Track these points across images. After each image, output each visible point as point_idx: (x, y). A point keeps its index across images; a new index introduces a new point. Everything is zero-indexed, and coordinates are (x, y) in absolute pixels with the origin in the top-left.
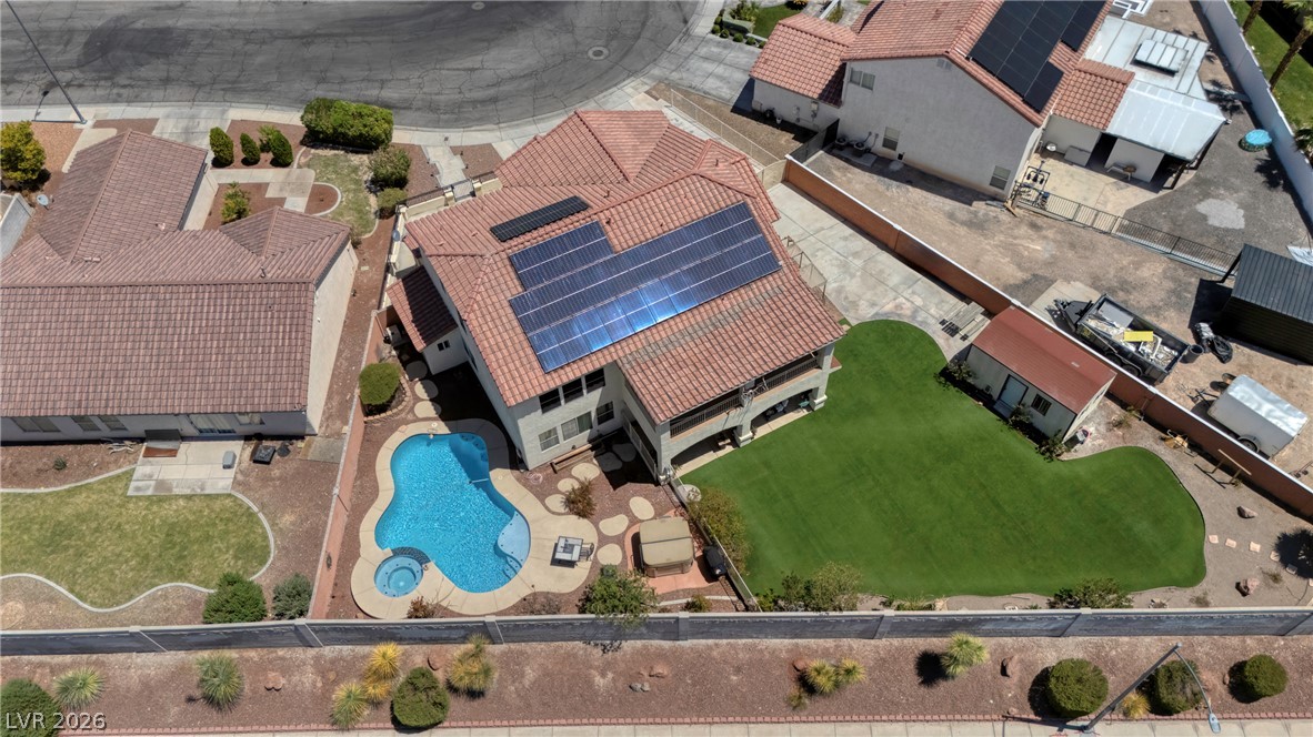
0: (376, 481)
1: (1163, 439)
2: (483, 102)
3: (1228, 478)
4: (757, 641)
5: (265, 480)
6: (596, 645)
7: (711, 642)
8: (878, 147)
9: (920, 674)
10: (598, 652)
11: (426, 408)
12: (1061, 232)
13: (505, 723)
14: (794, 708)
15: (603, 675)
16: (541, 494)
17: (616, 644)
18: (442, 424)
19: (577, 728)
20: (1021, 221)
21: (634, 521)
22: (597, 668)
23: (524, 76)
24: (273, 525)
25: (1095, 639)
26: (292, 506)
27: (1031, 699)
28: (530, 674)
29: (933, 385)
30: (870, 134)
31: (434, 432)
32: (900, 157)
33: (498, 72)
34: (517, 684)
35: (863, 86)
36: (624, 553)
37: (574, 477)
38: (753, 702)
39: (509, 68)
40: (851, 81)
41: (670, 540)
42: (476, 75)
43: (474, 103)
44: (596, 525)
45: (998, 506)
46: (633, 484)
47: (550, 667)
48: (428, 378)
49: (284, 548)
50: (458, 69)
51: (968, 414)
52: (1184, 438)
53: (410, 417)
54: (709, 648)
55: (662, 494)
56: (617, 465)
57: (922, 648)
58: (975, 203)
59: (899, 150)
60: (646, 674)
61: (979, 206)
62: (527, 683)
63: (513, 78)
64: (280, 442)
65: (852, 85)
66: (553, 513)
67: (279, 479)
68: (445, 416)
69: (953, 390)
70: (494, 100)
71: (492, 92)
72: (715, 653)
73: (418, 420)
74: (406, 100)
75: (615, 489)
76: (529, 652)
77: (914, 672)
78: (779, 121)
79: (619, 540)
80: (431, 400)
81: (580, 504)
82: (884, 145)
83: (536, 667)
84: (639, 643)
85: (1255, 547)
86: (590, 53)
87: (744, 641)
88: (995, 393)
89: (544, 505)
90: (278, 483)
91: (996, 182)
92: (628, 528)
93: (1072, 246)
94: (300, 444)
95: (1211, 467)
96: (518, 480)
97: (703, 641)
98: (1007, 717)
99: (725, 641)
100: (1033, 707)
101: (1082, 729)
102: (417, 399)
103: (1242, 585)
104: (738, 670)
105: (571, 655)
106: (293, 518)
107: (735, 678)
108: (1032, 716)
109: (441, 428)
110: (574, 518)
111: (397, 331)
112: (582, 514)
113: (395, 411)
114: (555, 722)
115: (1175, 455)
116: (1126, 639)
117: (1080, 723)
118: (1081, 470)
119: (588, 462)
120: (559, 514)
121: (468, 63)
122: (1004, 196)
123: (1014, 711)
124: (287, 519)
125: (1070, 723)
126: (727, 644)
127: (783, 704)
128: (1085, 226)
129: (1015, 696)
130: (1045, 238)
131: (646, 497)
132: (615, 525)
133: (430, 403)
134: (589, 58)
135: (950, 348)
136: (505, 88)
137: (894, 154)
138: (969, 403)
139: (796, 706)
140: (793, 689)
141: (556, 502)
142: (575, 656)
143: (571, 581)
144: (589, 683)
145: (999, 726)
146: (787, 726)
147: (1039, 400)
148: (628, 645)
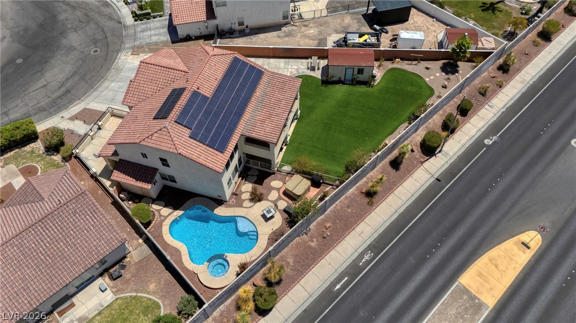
0: (173, 247)
1: (393, 63)
2: (64, 95)
3: (416, 62)
4: (346, 195)
5: (127, 282)
6: (302, 234)
7: (334, 205)
8: (237, 27)
9: (394, 169)
10: (305, 236)
11: (165, 211)
12: (314, 23)
13: (296, 282)
14: (371, 205)
15: (313, 241)
16: (240, 204)
17: (308, 229)
18: (178, 211)
19: (319, 264)
20: (300, 26)
21: (278, 190)
22: (309, 241)
23: (72, 76)
24: (148, 293)
25: (424, 126)
26: (149, 281)
27: (423, 153)
28: (291, 260)
29: (323, 88)
30: (232, 24)
31: (178, 216)
32: (247, 27)
33: (58, 80)
34: (289, 267)
35: (222, 6)
36: (285, 200)
37: (245, 192)
38: (360, 213)
39: (61, 77)
40: (217, 6)
41: (299, 185)
42: (49, 87)
43: (60, 97)
44: (267, 200)
45: (372, 109)
46: (266, 180)
47: (295, 253)
48: (154, 201)
49: (162, 296)
50: (38, 89)
51: (340, 90)
52: (398, 58)
53: (162, 218)
54: (335, 207)
55: (278, 175)
56: (256, 178)
57: (388, 161)
58: (282, 29)
59: (245, 24)
60: (325, 230)
61: (284, 29)
62: (292, 264)
63: (67, 79)
64: (118, 265)
65: (218, 8)
66: (250, 207)
67: (132, 277)
68: (176, 208)
69: (330, 86)
70: (68, 91)
71: (63, 89)
72: (338, 208)
73: (166, 217)
74: (25, 114)
75: (262, 185)
76: (284, 254)
77: (392, 169)
78: (193, 38)
79: (280, 198)
80: (164, 207)
81: (256, 198)
82: (239, 25)
83: (290, 257)
84: (314, 223)
85: (438, 75)
86: (92, 53)
87: (342, 197)
88: (343, 79)
89: (244, 207)
90: (133, 279)
91: (285, 17)
92: (279, 193)
93: (321, 25)
94: (127, 260)
95: (410, 62)
96: (226, 207)
97: (332, 207)
98: (422, 163)
99: (337, 202)
100: (426, 155)
101: (440, 152)
102: (159, 211)
103: (444, 86)
104: (348, 207)
105: (297, 244)
106: (154, 285)
107: (349, 210)
108: (427, 158)
109: (179, 213)
110: (258, 204)
111: (126, 193)
112: (260, 200)
113: (154, 222)
114: (311, 268)
115: (399, 64)
116: (430, 120)
117: (438, 151)
118: (382, 84)
119: (244, 184)
120: (253, 206)
121: (40, 84)
122: (289, 21)
123: (422, 160)
124: (152, 287)
125: (436, 153)
126: (339, 202)
127: (368, 207)
128: (319, 18)
129: (419, 156)
130: (311, 27)
131: (275, 180)
132: (274, 195)
133: (165, 208)
134: (93, 55)
135: (318, 74)
136: (69, 84)
137: (244, 27)
138: (338, 86)
139: (371, 204)
140: (367, 200)
141: (247, 204)
142: (299, 243)
143: (278, 221)
144: (310, 247)
145: (422, 167)
146: (373, 212)
147: (359, 70)
148: (312, 226)
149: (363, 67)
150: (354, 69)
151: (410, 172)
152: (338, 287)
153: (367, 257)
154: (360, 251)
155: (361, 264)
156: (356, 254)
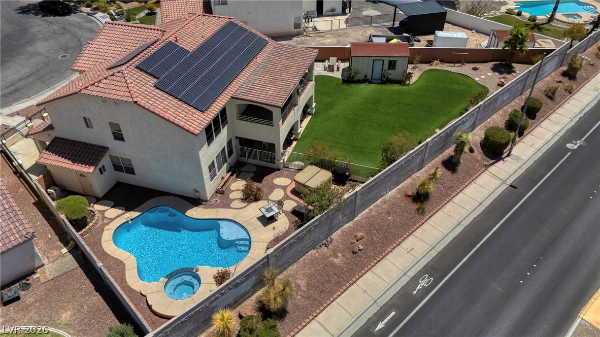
0: (115, 259)
1: (431, 65)
2: (10, 93)
3: (460, 64)
4: (384, 197)
5: (26, 309)
6: (320, 246)
7: (367, 210)
9: (449, 170)
10: (324, 249)
11: (112, 212)
12: (330, 34)
13: (311, 317)
14: (422, 214)
15: (337, 257)
16: (227, 205)
17: (329, 239)
18: (131, 213)
19: (347, 292)
20: (315, 37)
21: (284, 188)
22: (331, 256)
24: (56, 327)
25: (482, 125)
26: (63, 308)
27: (486, 155)
28: (302, 283)
29: (345, 87)
31: (131, 218)
34: (300, 293)
35: (222, 4)
36: (294, 200)
37: (235, 191)
38: (406, 223)
39: (13, 77)
40: (215, 5)
41: (314, 177)
44: (268, 200)
45: (411, 105)
46: (267, 177)
47: (309, 272)
48: (98, 200)
49: (79, 332)
51: (366, 89)
52: (437, 60)
53: (105, 221)
54: (369, 213)
55: (284, 171)
56: (252, 175)
57: (440, 161)
58: (293, 39)
60: (355, 241)
61: (295, 39)
62: (304, 288)
64: (17, 284)
65: (216, 7)
66: (241, 208)
67: (36, 301)
68: (128, 209)
69: (353, 85)
70: (18, 90)
71: (12, 88)
72: (373, 213)
73: (112, 220)
75: (261, 183)
76: (292, 273)
77: (446, 170)
79: (286, 197)
80: (112, 208)
81: (250, 197)
83: (301, 277)
84: (339, 232)
85: (489, 74)
86: (59, 58)
87: (379, 201)
88: (369, 77)
89: (232, 208)
90: (37, 304)
91: (297, 26)
92: (285, 191)
93: (340, 36)
94: (35, 276)
95: (453, 64)
96: (205, 208)
97: (364, 212)
98: (487, 167)
99: (372, 206)
100: (490, 158)
101: (508, 155)
102: (102, 212)
103: (500, 83)
104: (389, 213)
105: (313, 260)
106: (69, 313)
107: (390, 218)
108: (492, 161)
109: (134, 214)
110: (254, 204)
112: (256, 199)
113: (91, 224)
114: (335, 296)
115: (437, 66)
116: (489, 120)
117: (505, 155)
118: (419, 83)
119: (234, 181)
120: (247, 206)
122: (301, 31)
123: (486, 163)
124: (66, 316)
125: (503, 157)
126: (374, 206)
127: (417, 215)
128: (337, 30)
129: (482, 158)
130: (328, 38)
131: (279, 177)
132: (277, 194)
133: (113, 209)
134: (60, 60)
135: (338, 75)
136: (20, 84)
138: (363, 86)
139: (421, 212)
140: (415, 207)
141: (237, 204)
142: (316, 258)
143: (283, 223)
144: (333, 265)
145: (487, 172)
146: (426, 223)
147: (390, 62)
148: (335, 236)
149: (396, 59)
150: (384, 60)
151: (472, 176)
152: (380, 326)
153: (423, 283)
154: (411, 274)
155: (415, 292)
156: (406, 280)
